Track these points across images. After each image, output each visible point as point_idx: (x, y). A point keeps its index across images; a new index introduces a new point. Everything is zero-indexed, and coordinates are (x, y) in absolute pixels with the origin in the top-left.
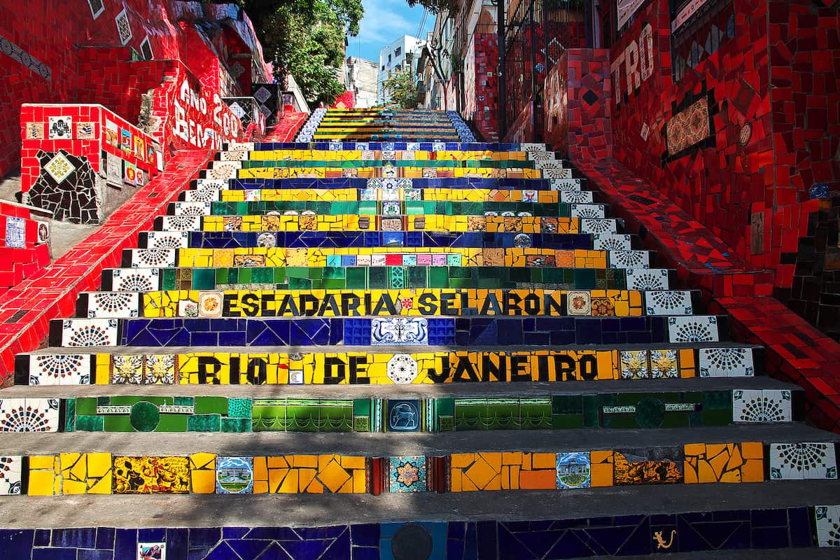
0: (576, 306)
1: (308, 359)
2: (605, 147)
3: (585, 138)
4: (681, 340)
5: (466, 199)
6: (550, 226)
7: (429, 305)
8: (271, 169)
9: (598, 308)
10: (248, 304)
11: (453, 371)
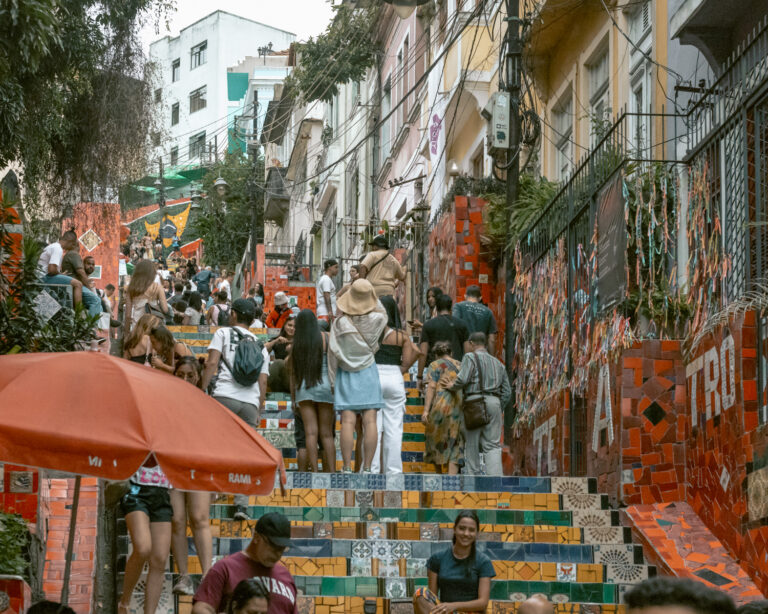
2: (676, 487)
3: (647, 472)
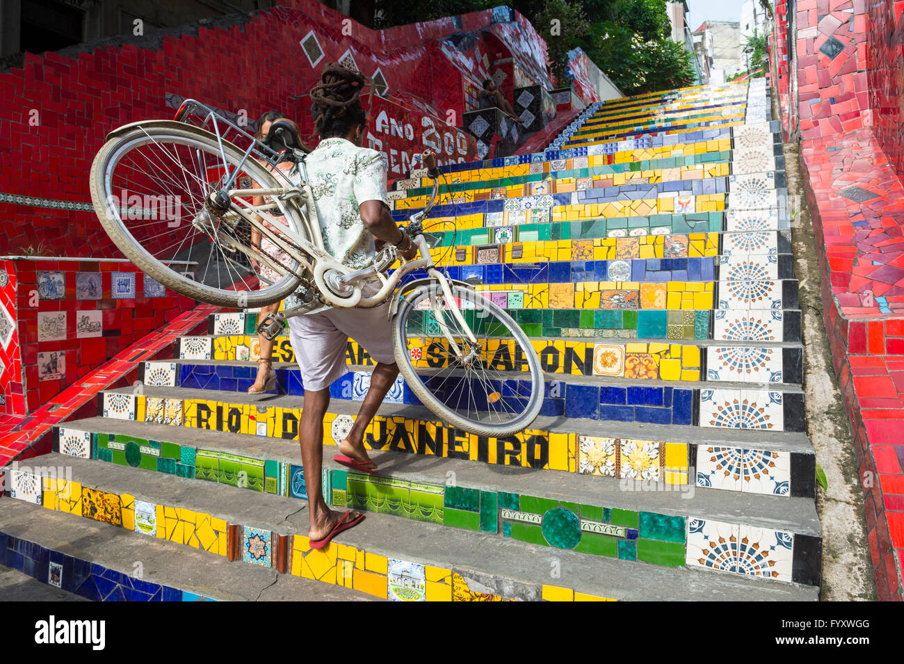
0: (605, 364)
1: (270, 412)
3: (826, 105)
4: (718, 424)
5: (601, 215)
6: (678, 246)
7: (438, 356)
8: (424, 197)
9: (635, 367)
10: (284, 349)
11: (390, 438)
